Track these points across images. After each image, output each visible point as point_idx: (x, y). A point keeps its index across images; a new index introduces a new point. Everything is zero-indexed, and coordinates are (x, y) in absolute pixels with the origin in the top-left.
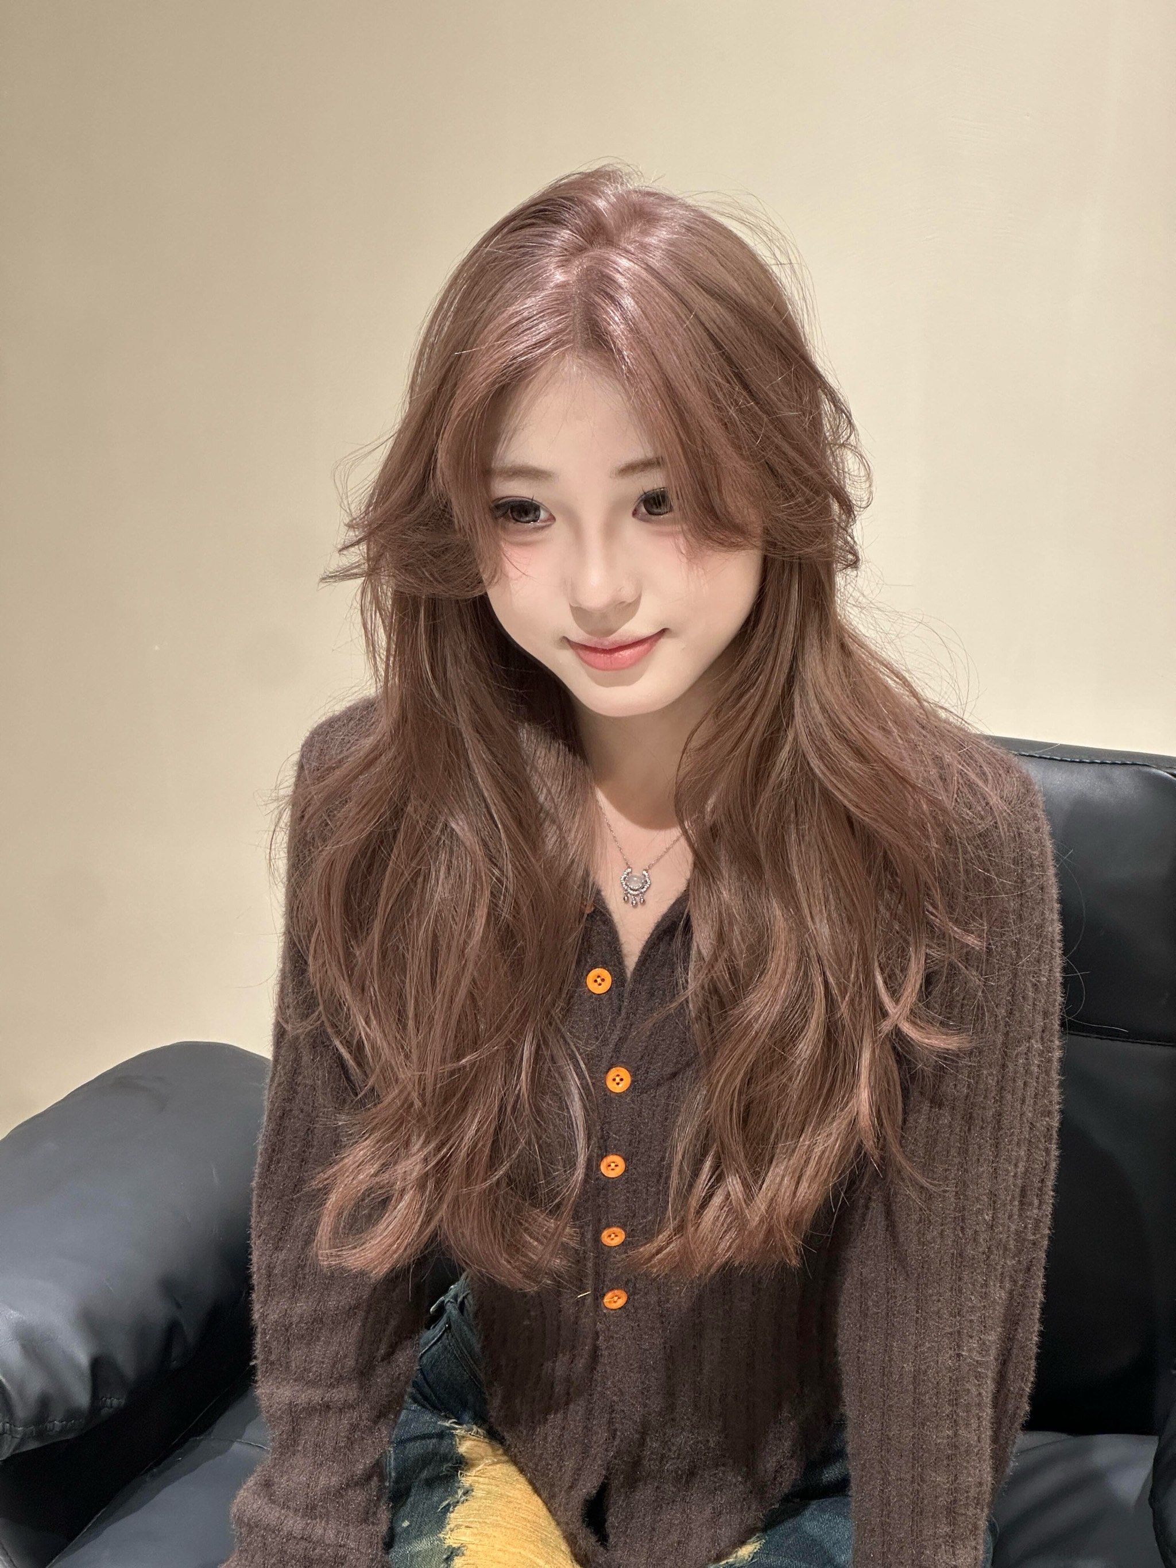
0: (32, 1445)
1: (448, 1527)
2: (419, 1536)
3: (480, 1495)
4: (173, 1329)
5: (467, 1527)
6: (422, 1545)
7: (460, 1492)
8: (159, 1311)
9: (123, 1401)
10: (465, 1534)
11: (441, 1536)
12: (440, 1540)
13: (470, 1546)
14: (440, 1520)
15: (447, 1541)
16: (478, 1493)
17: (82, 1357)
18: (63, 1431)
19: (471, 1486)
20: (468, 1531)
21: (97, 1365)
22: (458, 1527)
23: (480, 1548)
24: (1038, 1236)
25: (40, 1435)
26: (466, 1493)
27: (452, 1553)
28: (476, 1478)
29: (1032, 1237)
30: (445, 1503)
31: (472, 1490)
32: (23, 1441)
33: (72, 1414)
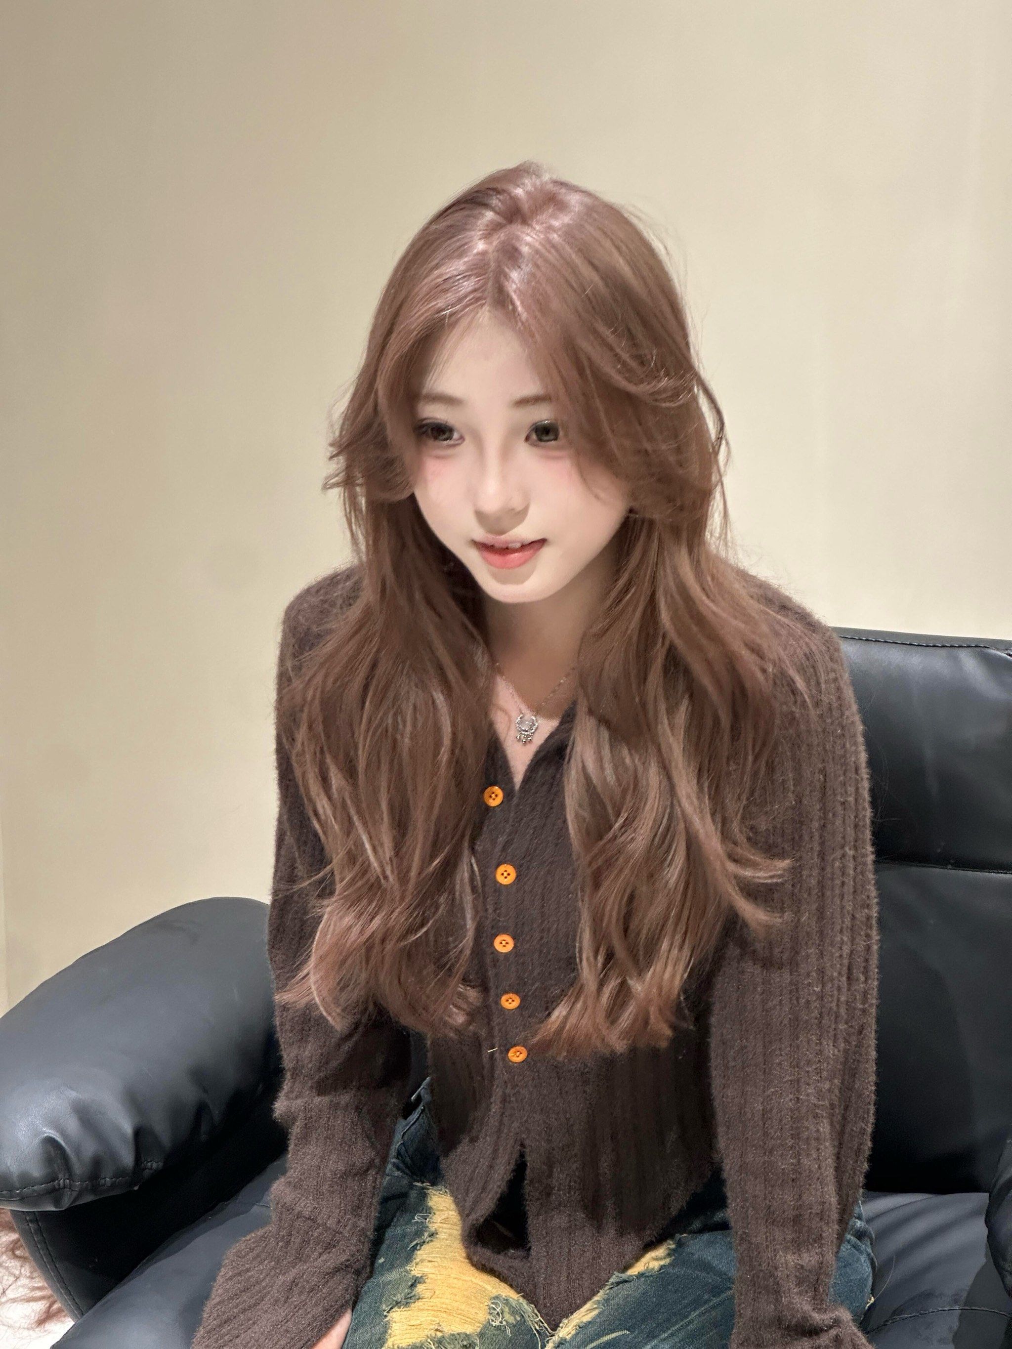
0: (88, 1198)
1: (414, 1261)
2: (392, 1267)
3: (442, 1237)
4: (201, 1109)
5: (430, 1261)
6: (393, 1275)
7: (426, 1234)
8: (190, 1095)
9: (161, 1164)
10: (427, 1267)
11: (408, 1268)
12: (407, 1271)
13: (430, 1276)
14: (409, 1256)
15: (413, 1273)
16: (441, 1236)
17: (127, 1127)
18: (113, 1186)
19: (436, 1230)
20: (430, 1264)
21: (139, 1133)
22: (422, 1261)
23: (439, 1277)
24: (866, 1006)
25: (94, 1189)
26: (431, 1235)
27: (415, 1281)
28: (440, 1225)
29: (861, 1006)
30: (414, 1243)
31: (437, 1234)
32: (80, 1195)
33: (120, 1173)
